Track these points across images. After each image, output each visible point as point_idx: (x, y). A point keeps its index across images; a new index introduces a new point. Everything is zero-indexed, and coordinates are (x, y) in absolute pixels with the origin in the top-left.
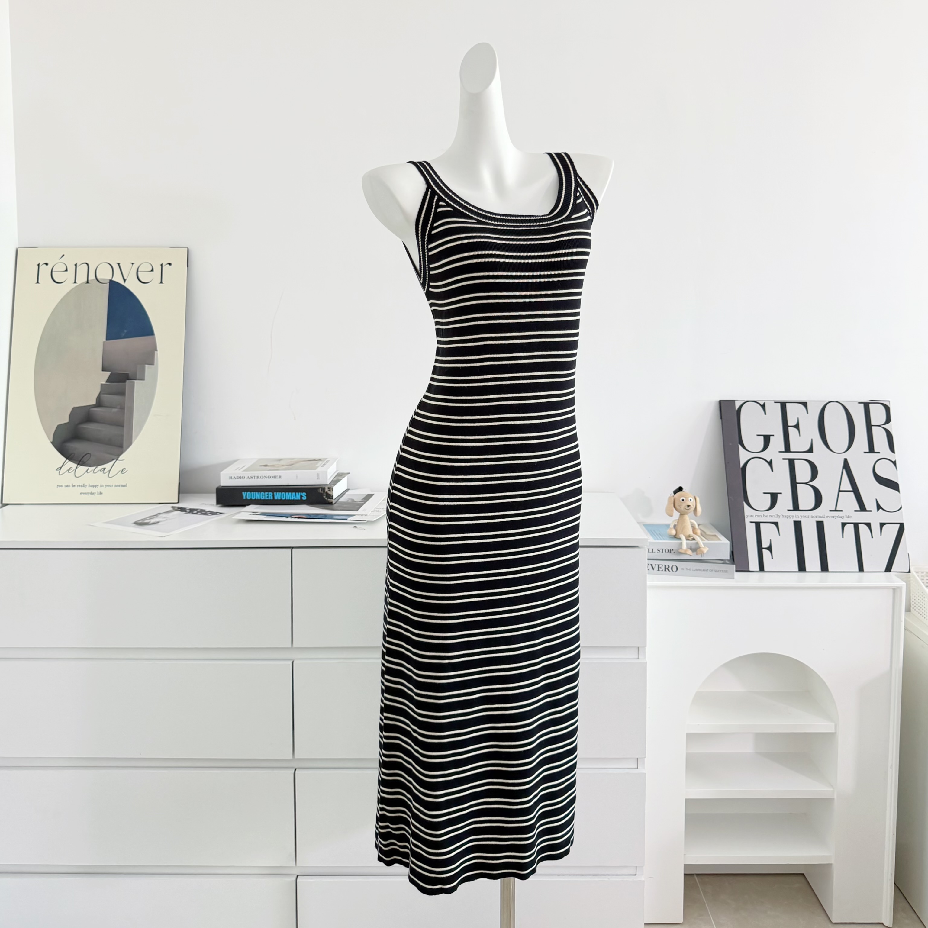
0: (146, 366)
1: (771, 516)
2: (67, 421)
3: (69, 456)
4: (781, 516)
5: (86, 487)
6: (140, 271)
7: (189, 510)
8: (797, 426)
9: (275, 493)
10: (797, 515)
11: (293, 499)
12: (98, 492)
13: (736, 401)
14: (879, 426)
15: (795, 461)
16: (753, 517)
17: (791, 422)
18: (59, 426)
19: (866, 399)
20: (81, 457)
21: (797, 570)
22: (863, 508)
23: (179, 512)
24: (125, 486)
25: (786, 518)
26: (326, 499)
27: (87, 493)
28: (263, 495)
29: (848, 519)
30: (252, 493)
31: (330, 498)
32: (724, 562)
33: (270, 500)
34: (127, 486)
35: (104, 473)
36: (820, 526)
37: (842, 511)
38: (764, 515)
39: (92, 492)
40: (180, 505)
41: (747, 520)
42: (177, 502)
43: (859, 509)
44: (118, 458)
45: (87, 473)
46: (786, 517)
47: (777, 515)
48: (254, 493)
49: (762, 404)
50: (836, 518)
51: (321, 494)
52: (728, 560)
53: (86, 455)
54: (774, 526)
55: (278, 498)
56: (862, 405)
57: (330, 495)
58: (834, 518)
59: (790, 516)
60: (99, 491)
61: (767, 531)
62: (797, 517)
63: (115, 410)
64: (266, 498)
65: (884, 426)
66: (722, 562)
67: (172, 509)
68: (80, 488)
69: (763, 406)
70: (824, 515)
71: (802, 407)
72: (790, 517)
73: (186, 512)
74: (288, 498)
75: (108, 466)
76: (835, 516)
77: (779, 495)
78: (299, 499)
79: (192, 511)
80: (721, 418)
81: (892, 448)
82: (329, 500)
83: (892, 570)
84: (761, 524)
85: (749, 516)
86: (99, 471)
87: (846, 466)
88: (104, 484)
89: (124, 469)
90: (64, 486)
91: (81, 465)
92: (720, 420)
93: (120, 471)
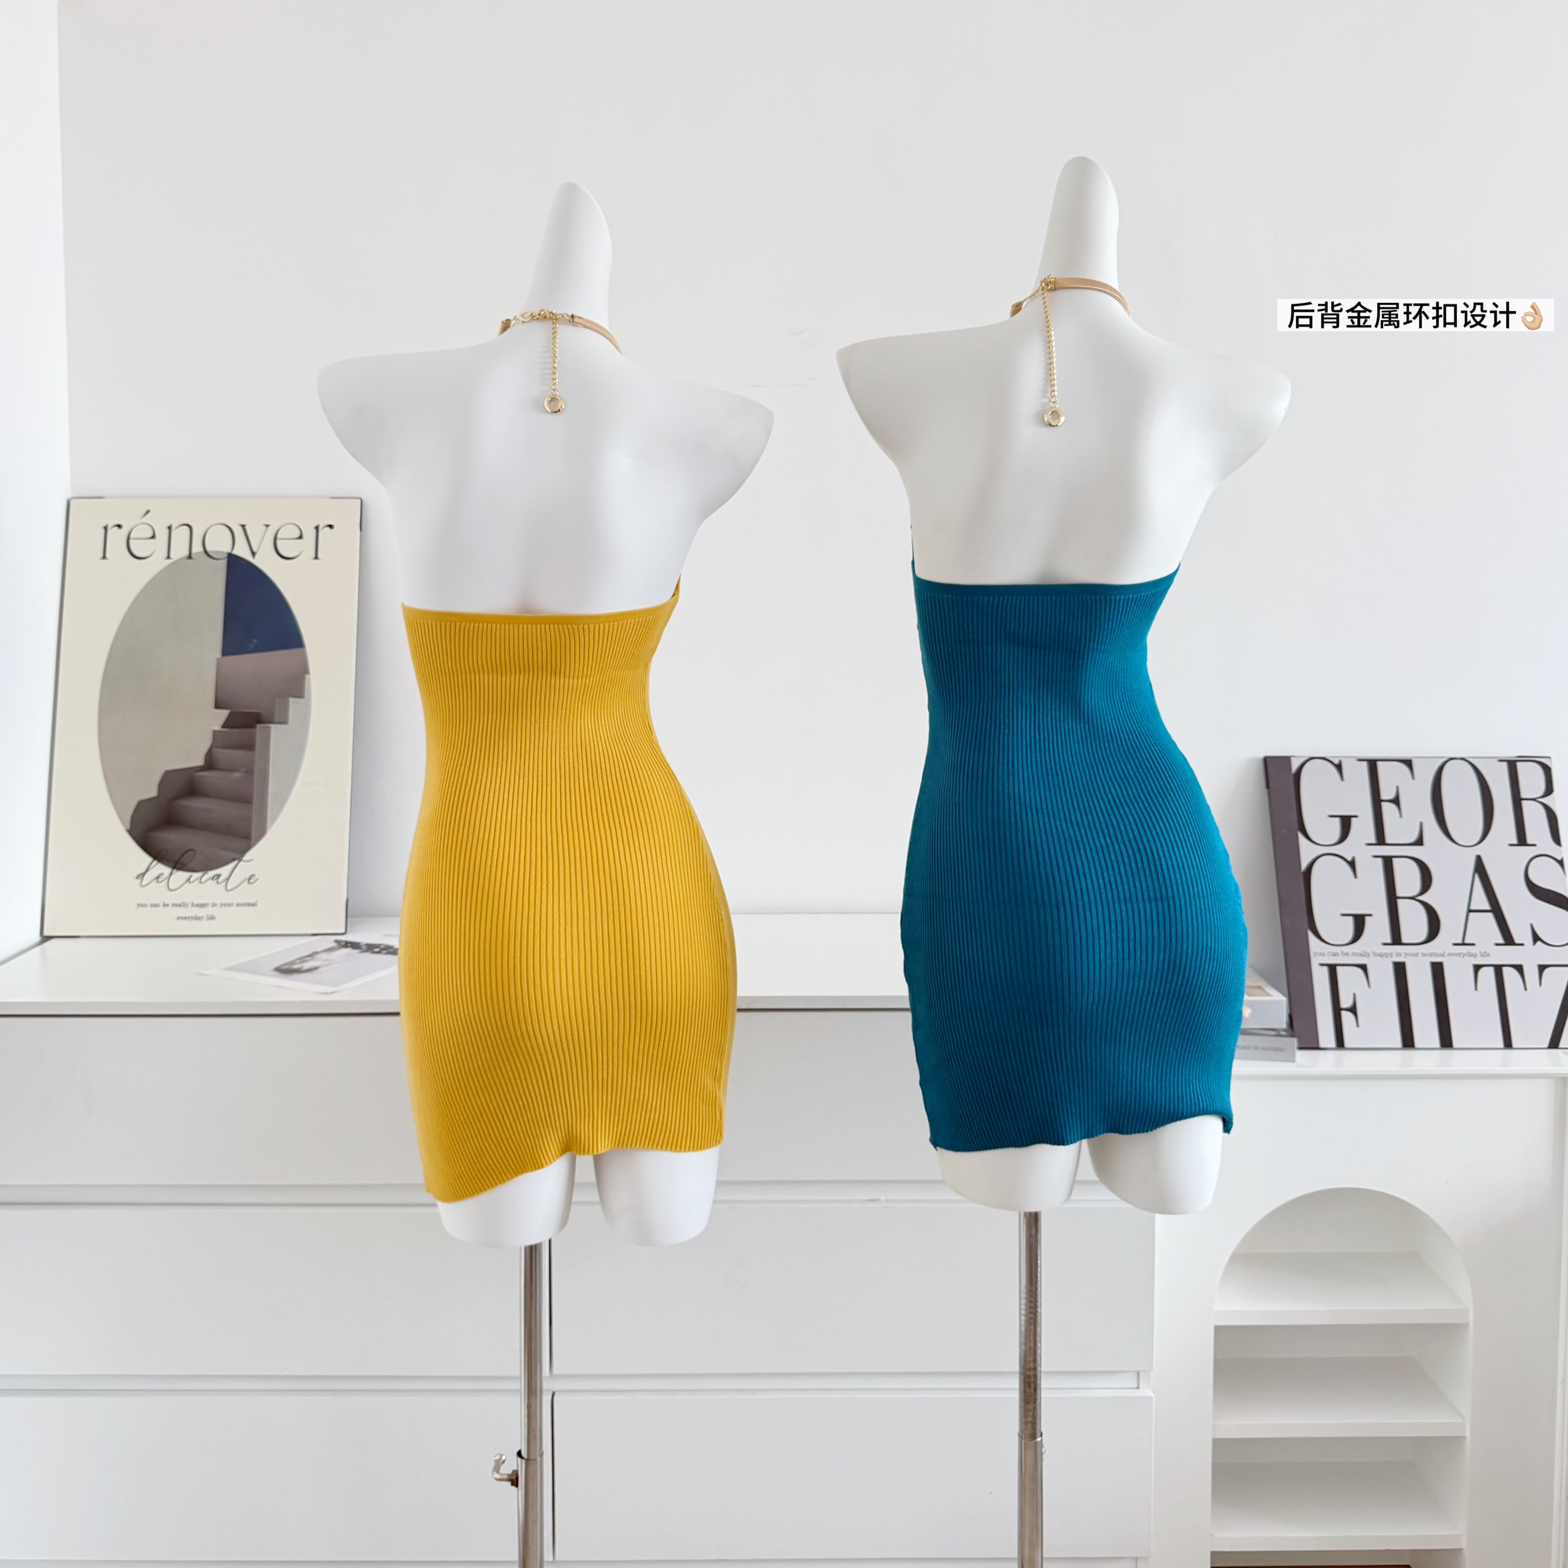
0: (291, 700)
1: (1355, 954)
2: (153, 792)
3: (157, 854)
4: (1372, 954)
5: (187, 907)
6: (281, 539)
7: (366, 946)
8: (1396, 801)
10: (1399, 951)
12: (207, 915)
13: (1293, 761)
14: (1534, 800)
15: (1394, 860)
16: (1324, 955)
17: (1386, 793)
18: (141, 804)
19: (1512, 754)
20: (178, 857)
21: (1399, 1044)
22: (1509, 940)
23: (349, 950)
24: (254, 905)
25: (1380, 958)
27: (189, 918)
29: (1484, 958)
32: (1277, 1033)
34: (257, 905)
35: (218, 883)
36: (1438, 970)
37: (1473, 945)
38: (1342, 952)
39: (199, 915)
40: (348, 938)
41: (1315, 962)
42: (343, 931)
43: (1501, 941)
44: (242, 856)
45: (189, 882)
46: (1381, 955)
47: (1365, 952)
49: (1336, 762)
50: (1463, 957)
52: (1284, 1030)
53: (185, 853)
54: (1360, 971)
56: (1505, 764)
58: (1460, 956)
59: (1385, 954)
60: (210, 914)
61: (1348, 979)
62: (1399, 955)
63: (236, 775)
65: (1542, 800)
66: (1274, 1033)
67: (334, 944)
68: (178, 909)
69: (1339, 767)
70: (1444, 952)
71: (1404, 767)
72: (1386, 956)
73: (361, 949)
75: (224, 871)
76: (1460, 954)
77: (1367, 918)
79: (371, 948)
80: (1268, 786)
81: (1556, 837)
83: (1561, 1046)
84: (1339, 969)
85: (1317, 954)
86: (209, 879)
87: (1480, 868)
88: (219, 902)
89: (252, 876)
90: (149, 904)
91: (179, 869)
92: (1266, 790)
93: (245, 880)
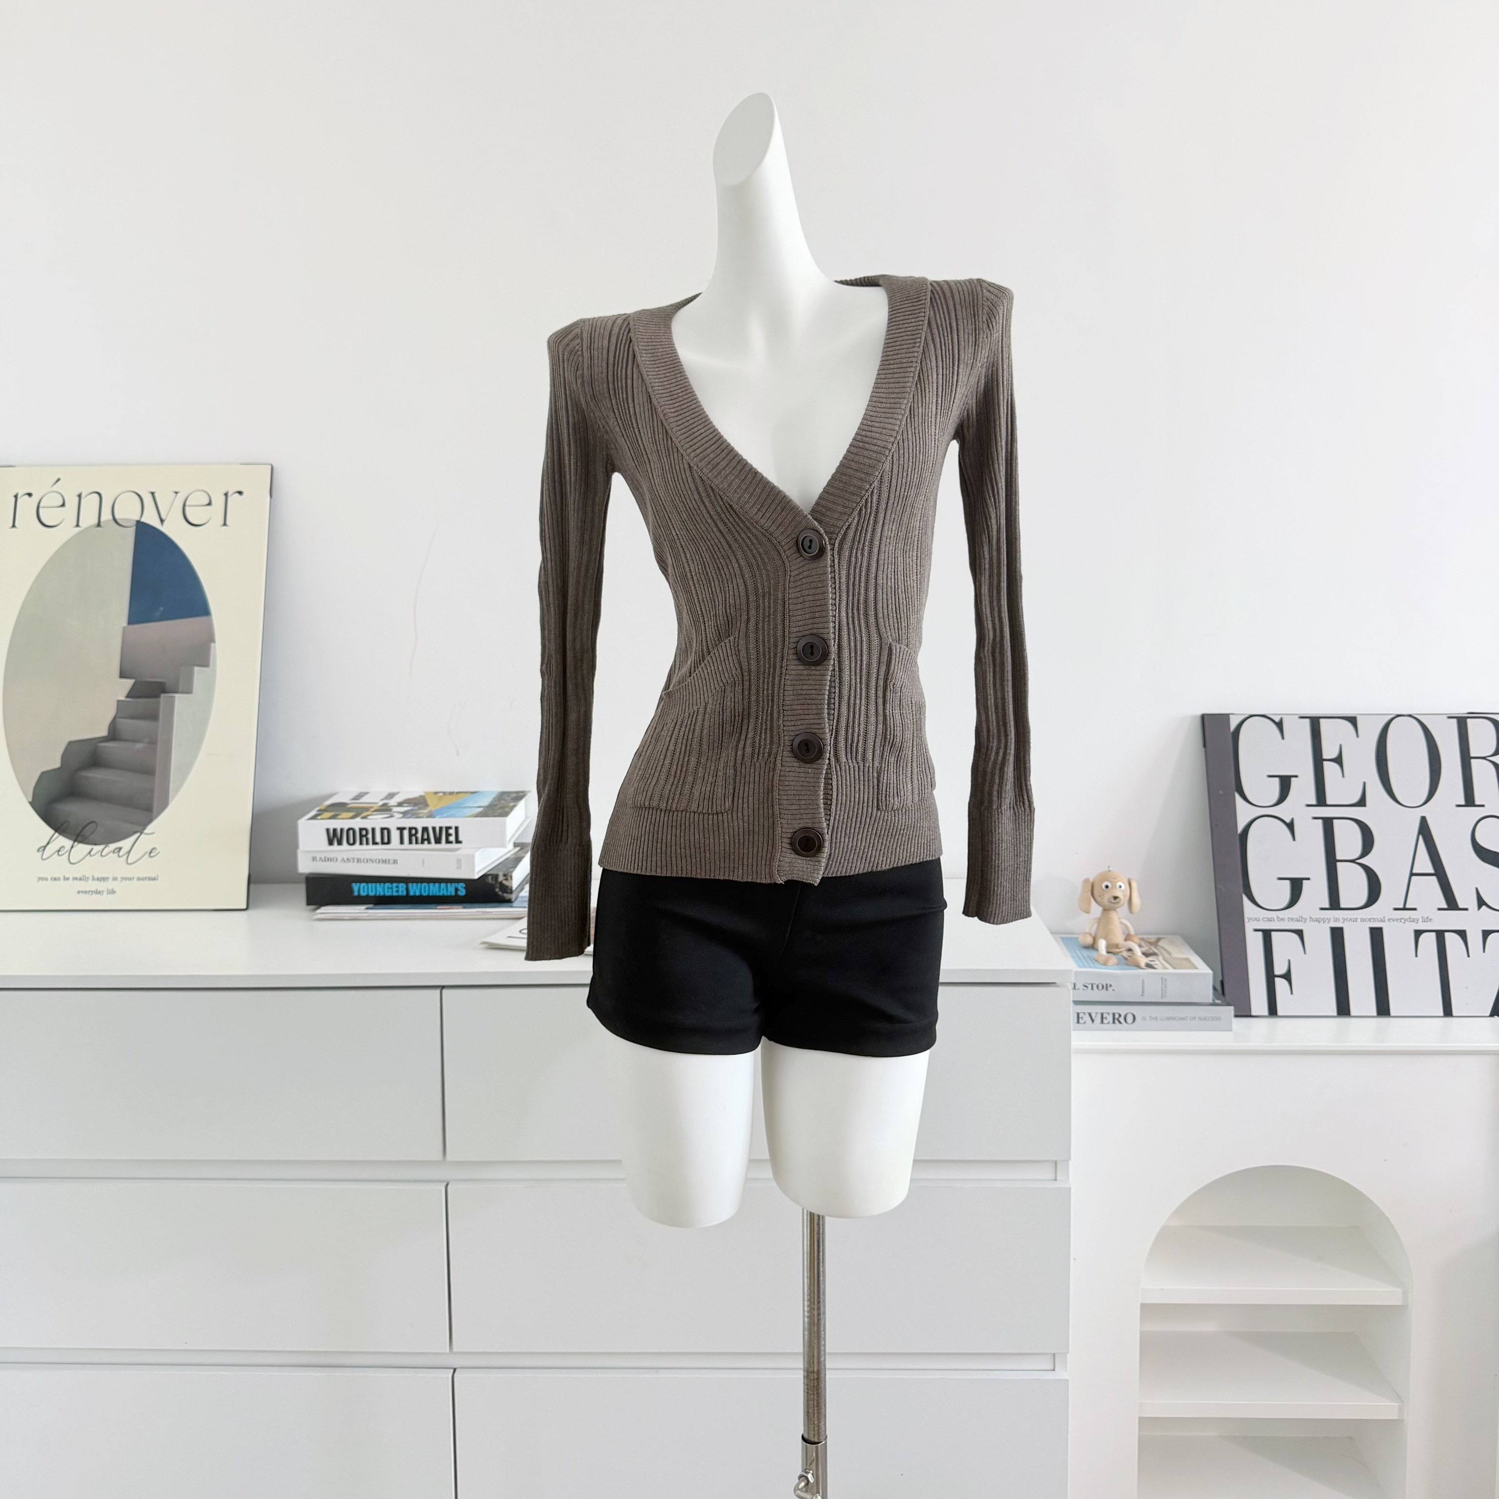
0: (196, 669)
1: (1292, 919)
2: (56, 763)
3: (58, 825)
4: (1308, 920)
5: (88, 881)
6: (189, 506)
8: (1338, 760)
9: (410, 885)
10: (1336, 916)
11: (441, 894)
12: (108, 889)
13: (1230, 716)
14: (1484, 758)
15: (1335, 821)
16: (1259, 921)
17: (1329, 751)
18: (44, 774)
19: (1461, 711)
20: (80, 828)
21: (1335, 1013)
22: (1452, 904)
24: (154, 879)
25: (1317, 922)
26: (500, 893)
27: (89, 892)
28: (388, 888)
29: (1425, 923)
30: (370, 885)
31: (507, 893)
33: (402, 897)
34: (158, 879)
35: (119, 856)
36: (1376, 935)
37: (1415, 909)
38: (1278, 918)
39: (100, 889)
41: (1249, 927)
42: (244, 907)
43: (1445, 906)
44: (144, 829)
45: (91, 855)
46: (1318, 920)
47: (1301, 917)
48: (374, 885)
49: (1277, 720)
50: (1404, 923)
51: (491, 884)
52: (1212, 999)
53: (86, 826)
54: (1295, 937)
55: (415, 892)
56: (1454, 721)
57: (507, 887)
58: (1401, 921)
59: (1323, 919)
60: (110, 888)
61: (1283, 945)
62: (1336, 920)
63: (140, 746)
64: (395, 894)
65: (1492, 758)
68: (78, 882)
69: (1279, 724)
70: (1384, 917)
71: (1348, 725)
72: (1324, 921)
74: (433, 891)
75: (126, 844)
76: (1401, 919)
77: (1304, 882)
78: (453, 894)
80: (1205, 746)
82: (505, 895)
84: (1273, 933)
85: (1252, 920)
86: (110, 852)
87: (1424, 830)
88: (119, 876)
89: (153, 849)
90: (49, 879)
91: (80, 842)
92: (1203, 749)
93: (147, 853)
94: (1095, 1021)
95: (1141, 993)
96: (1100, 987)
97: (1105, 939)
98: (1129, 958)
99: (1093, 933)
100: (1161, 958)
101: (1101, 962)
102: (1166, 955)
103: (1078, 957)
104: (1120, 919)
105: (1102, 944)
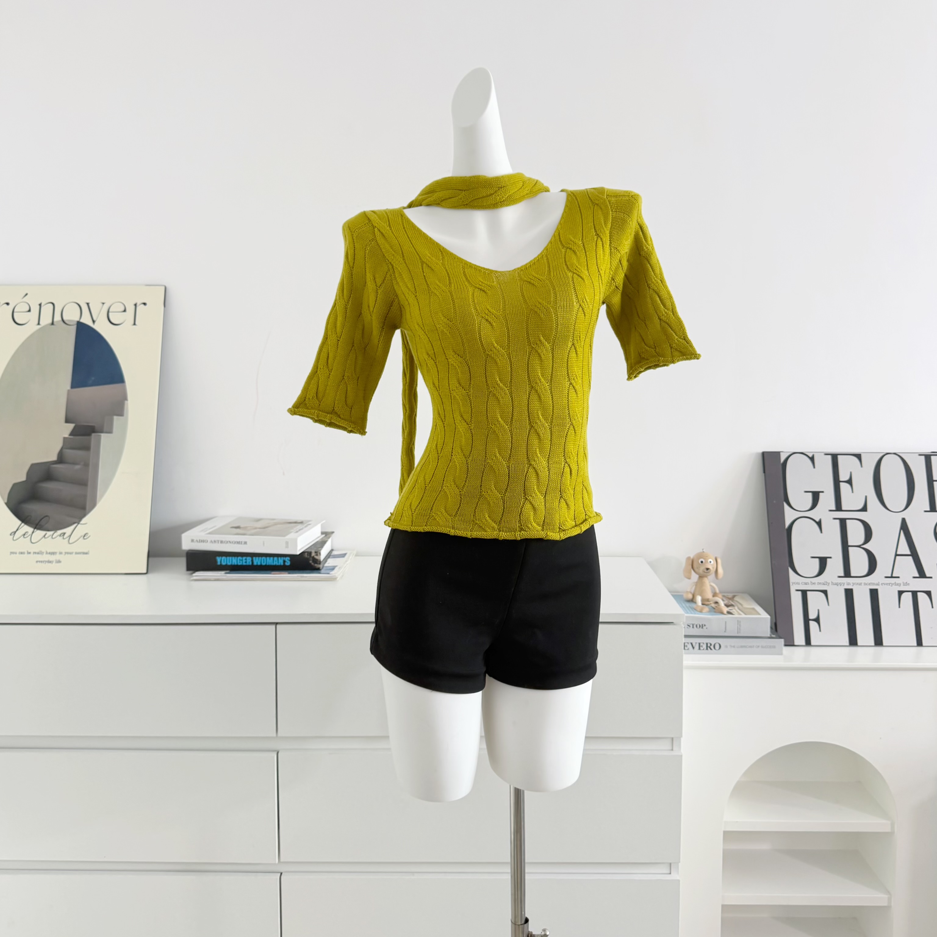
0: (115, 417)
1: (820, 583)
2: (23, 478)
3: (24, 518)
4: (831, 583)
5: (43, 554)
6: (112, 312)
8: (850, 482)
9: (254, 558)
10: (849, 582)
11: (274, 564)
12: (56, 560)
13: (781, 453)
15: (847, 521)
16: (799, 584)
17: (843, 476)
18: (15, 485)
19: (927, 451)
20: (37, 521)
21: (847, 644)
22: (922, 574)
24: (87, 553)
25: (836, 586)
26: (313, 564)
27: (44, 561)
28: (240, 560)
29: (905, 586)
30: (228, 558)
31: (317, 563)
33: (249, 566)
34: (89, 554)
35: (63, 538)
36: (874, 594)
37: (898, 577)
38: (811, 582)
39: (51, 559)
41: (793, 588)
43: (918, 575)
44: (80, 520)
45: (45, 538)
46: (837, 584)
47: (826, 582)
48: (231, 558)
49: (810, 456)
50: (892, 586)
51: (307, 558)
52: (770, 634)
53: (43, 518)
54: (822, 595)
55: (257, 563)
56: (923, 457)
57: (317, 560)
58: (889, 585)
59: (840, 583)
60: (58, 559)
61: (815, 600)
62: (848, 584)
63: (78, 467)
64: (244, 564)
68: (37, 555)
69: (812, 459)
71: (856, 459)
72: (840, 584)
74: (269, 562)
75: (68, 530)
76: (891, 583)
77: (828, 559)
78: (282, 564)
80: (764, 472)
82: (316, 565)
84: (808, 593)
85: (794, 583)
86: (58, 536)
87: (904, 527)
88: (63, 551)
89: (86, 534)
90: (18, 553)
91: (38, 529)
92: (763, 474)
93: (81, 536)
94: (695, 648)
95: (724, 630)
96: (698, 626)
97: (701, 595)
98: (715, 607)
99: (692, 591)
100: (736, 608)
101: (698, 609)
102: (740, 606)
103: (684, 607)
104: (709, 583)
105: (699, 599)
